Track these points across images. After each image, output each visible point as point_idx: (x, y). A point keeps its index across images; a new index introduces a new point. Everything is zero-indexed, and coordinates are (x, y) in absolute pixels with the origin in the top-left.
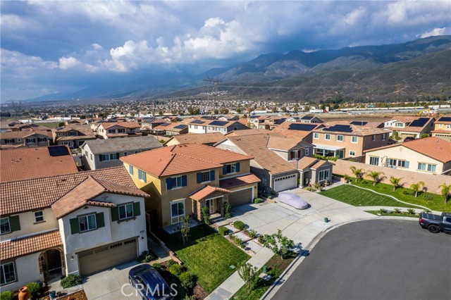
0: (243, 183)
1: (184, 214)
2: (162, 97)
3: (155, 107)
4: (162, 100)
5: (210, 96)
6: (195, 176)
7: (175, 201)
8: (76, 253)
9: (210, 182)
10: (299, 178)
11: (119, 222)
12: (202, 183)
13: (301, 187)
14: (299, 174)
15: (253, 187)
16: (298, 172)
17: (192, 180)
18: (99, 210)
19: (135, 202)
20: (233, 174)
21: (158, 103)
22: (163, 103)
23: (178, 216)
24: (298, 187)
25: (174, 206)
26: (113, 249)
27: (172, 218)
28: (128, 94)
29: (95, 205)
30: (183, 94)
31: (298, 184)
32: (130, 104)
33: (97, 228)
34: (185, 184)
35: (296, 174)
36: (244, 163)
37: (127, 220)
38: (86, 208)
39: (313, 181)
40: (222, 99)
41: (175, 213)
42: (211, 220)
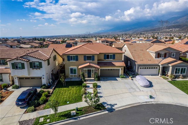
0: (114, 65)
1: (77, 74)
2: (143, 31)
3: (140, 35)
4: (144, 33)
5: (169, 31)
6: (83, 57)
7: (71, 67)
8: (17, 77)
9: (91, 61)
10: (159, 69)
11: (33, 69)
12: (87, 61)
13: (160, 75)
14: (160, 67)
15: (120, 69)
16: (159, 66)
17: (81, 59)
18: (22, 62)
19: (40, 62)
20: (110, 60)
21: (141, 34)
22: (144, 34)
23: (73, 74)
24: (158, 75)
25: (71, 69)
26: (32, 79)
27: (70, 74)
28: (130, 30)
29: (21, 60)
30: (154, 30)
31: (159, 73)
32: (129, 34)
33: (22, 69)
34: (77, 60)
35: (158, 67)
36: (118, 55)
37: (36, 69)
38: (17, 60)
39: (169, 73)
40: (175, 32)
41: (72, 73)
42: (86, 80)
